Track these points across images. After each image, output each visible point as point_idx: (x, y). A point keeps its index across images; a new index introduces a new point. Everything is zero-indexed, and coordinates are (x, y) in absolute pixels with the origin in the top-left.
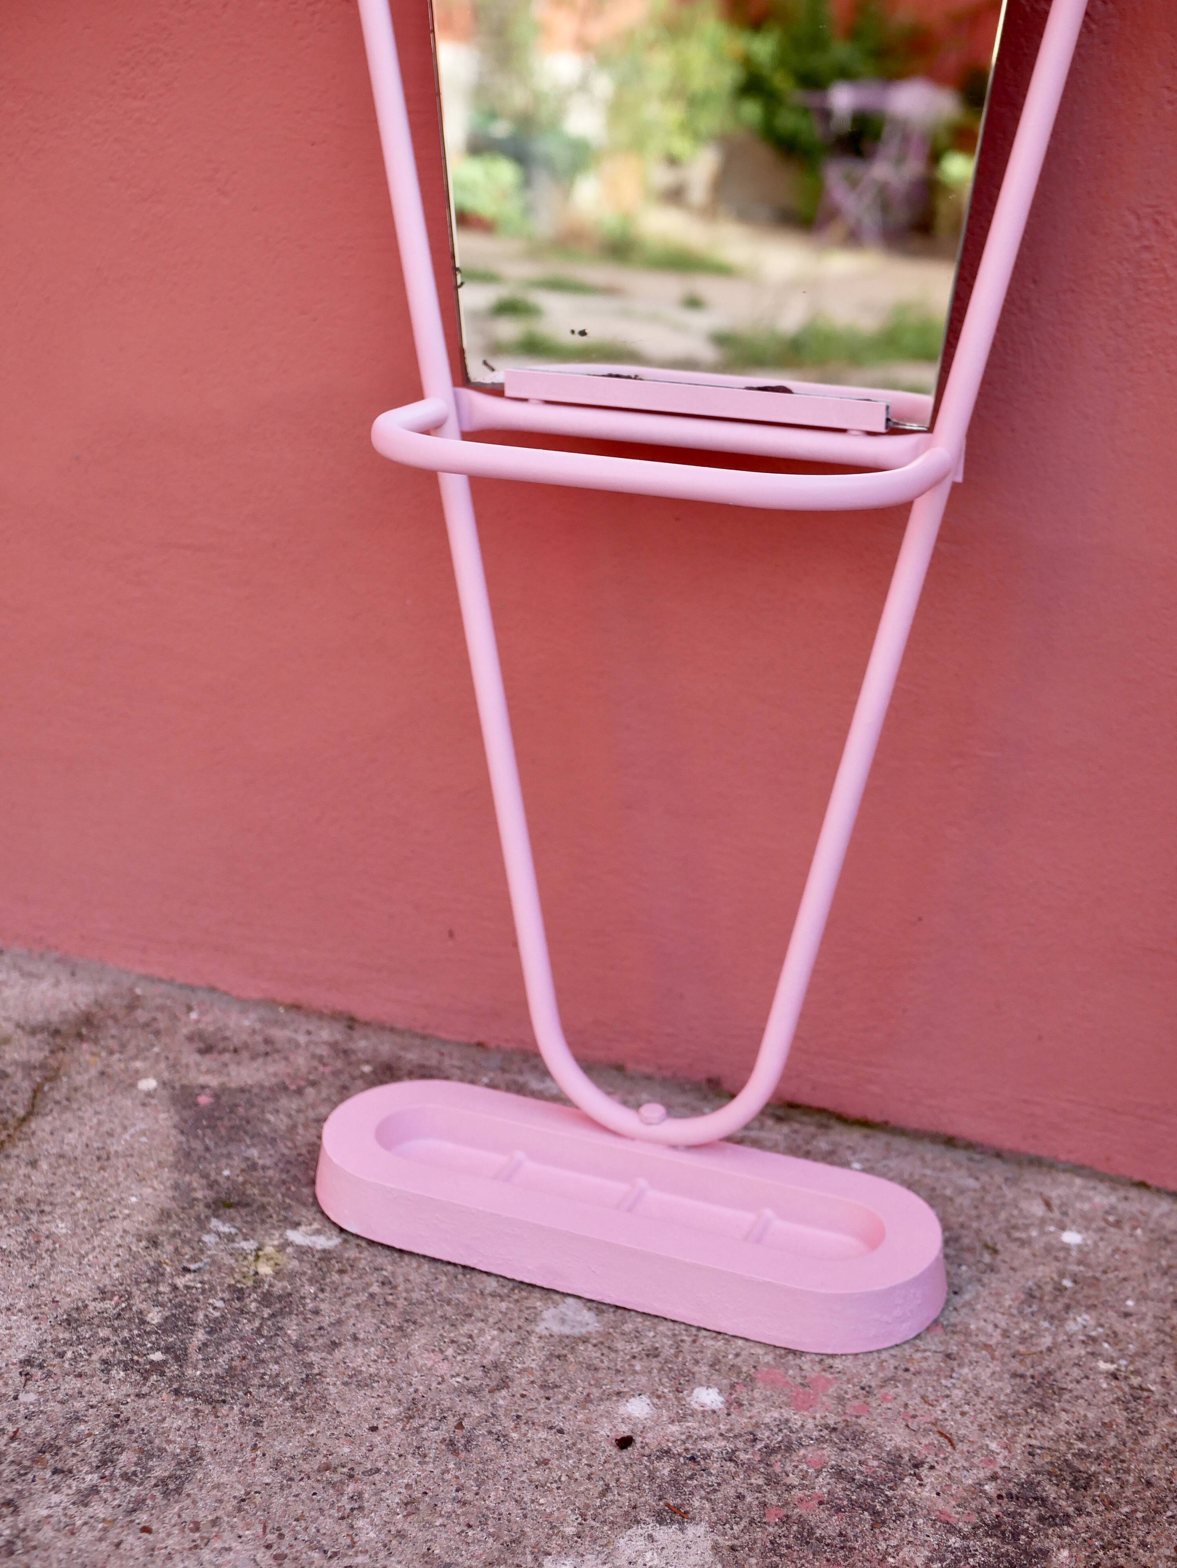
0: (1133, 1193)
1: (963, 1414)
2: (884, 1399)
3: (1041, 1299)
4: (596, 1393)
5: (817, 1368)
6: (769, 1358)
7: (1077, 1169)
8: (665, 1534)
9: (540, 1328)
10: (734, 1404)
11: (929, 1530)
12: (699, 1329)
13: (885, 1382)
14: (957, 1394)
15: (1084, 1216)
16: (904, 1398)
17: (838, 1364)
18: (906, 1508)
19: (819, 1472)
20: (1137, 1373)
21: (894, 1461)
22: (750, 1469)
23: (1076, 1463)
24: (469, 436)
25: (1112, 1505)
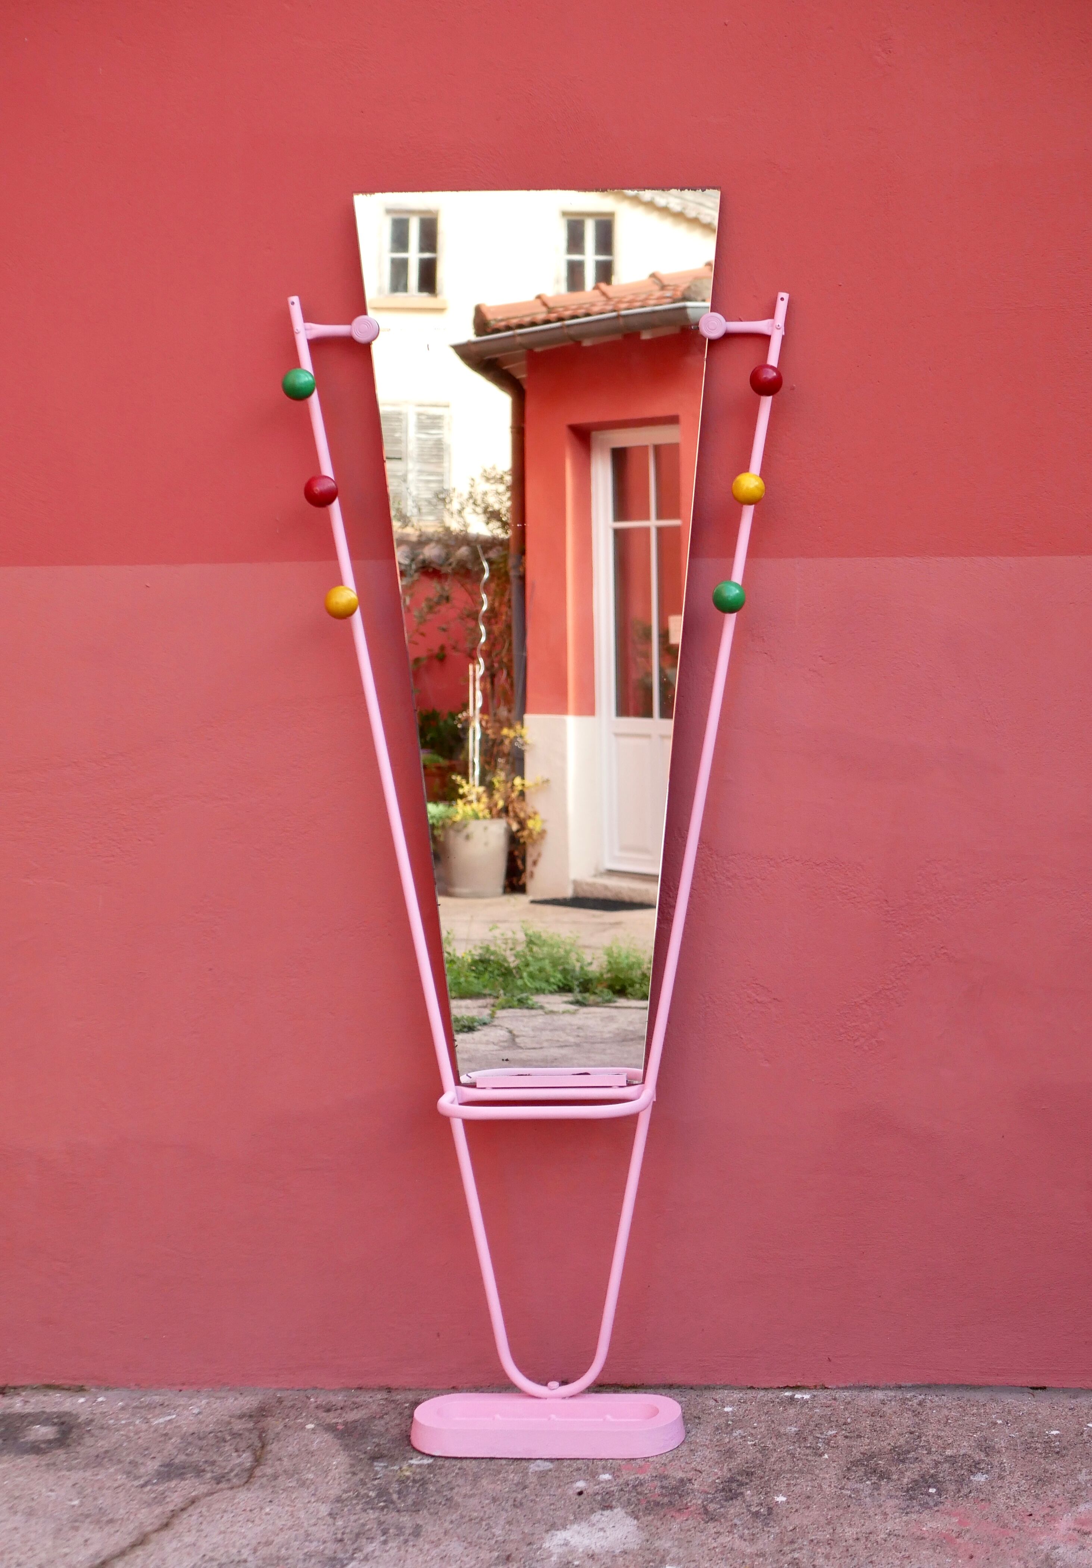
0: (749, 1391)
1: (702, 1464)
2: (672, 1465)
3: (721, 1429)
4: (562, 1484)
5: (643, 1462)
6: (624, 1462)
7: (724, 1387)
8: (606, 1513)
9: (531, 1470)
10: (616, 1477)
11: (699, 1495)
12: (593, 1459)
13: (670, 1461)
14: (698, 1460)
15: (731, 1402)
16: (679, 1464)
17: (650, 1459)
18: (689, 1491)
19: (655, 1488)
20: (762, 1443)
21: (682, 1480)
22: (630, 1492)
23: (746, 1470)
24: (460, 1104)
25: (762, 1478)
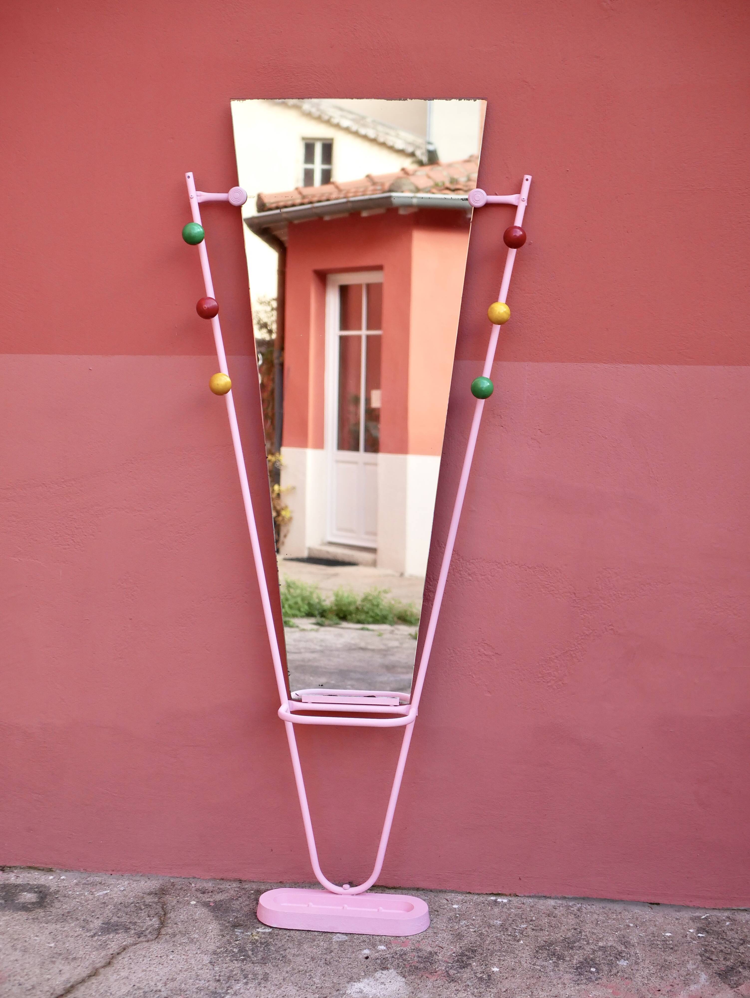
0: (467, 895)
1: (442, 943)
2: (423, 942)
3: (453, 919)
4: (354, 950)
5: (405, 939)
6: (393, 938)
7: (452, 891)
8: (384, 972)
9: (334, 940)
10: (388, 948)
11: (443, 963)
12: (372, 935)
13: (422, 940)
14: (440, 939)
15: (457, 901)
16: (428, 942)
17: (409, 937)
18: (436, 960)
19: (414, 957)
20: (480, 930)
21: (430, 953)
22: (398, 959)
23: (471, 948)
24: (292, 712)
25: (482, 954)
